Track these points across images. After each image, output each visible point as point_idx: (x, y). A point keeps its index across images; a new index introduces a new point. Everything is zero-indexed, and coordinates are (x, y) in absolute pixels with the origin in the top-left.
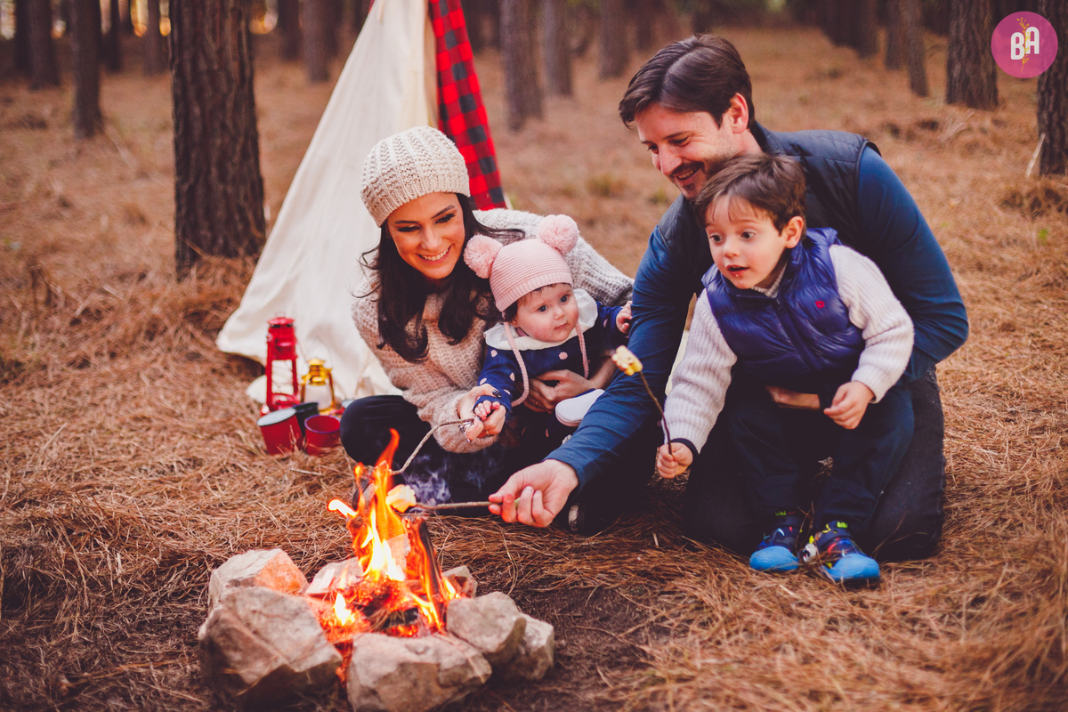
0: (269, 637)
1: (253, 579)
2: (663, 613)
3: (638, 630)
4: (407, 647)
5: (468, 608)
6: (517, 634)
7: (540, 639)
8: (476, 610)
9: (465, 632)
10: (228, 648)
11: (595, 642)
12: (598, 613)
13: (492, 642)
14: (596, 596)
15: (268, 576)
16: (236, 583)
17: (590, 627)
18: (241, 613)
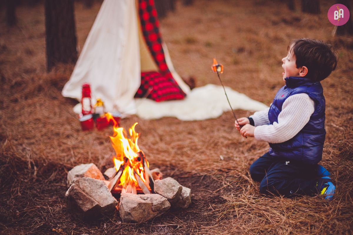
0: (91, 195)
1: (84, 174)
2: (228, 184)
3: (220, 190)
4: (141, 197)
5: (162, 183)
6: (179, 192)
7: (187, 194)
8: (165, 184)
9: (161, 192)
10: (77, 199)
11: (205, 194)
12: (205, 184)
13: (171, 195)
14: (204, 179)
15: (89, 173)
16: (77, 176)
17: (202, 189)
18: (81, 186)
